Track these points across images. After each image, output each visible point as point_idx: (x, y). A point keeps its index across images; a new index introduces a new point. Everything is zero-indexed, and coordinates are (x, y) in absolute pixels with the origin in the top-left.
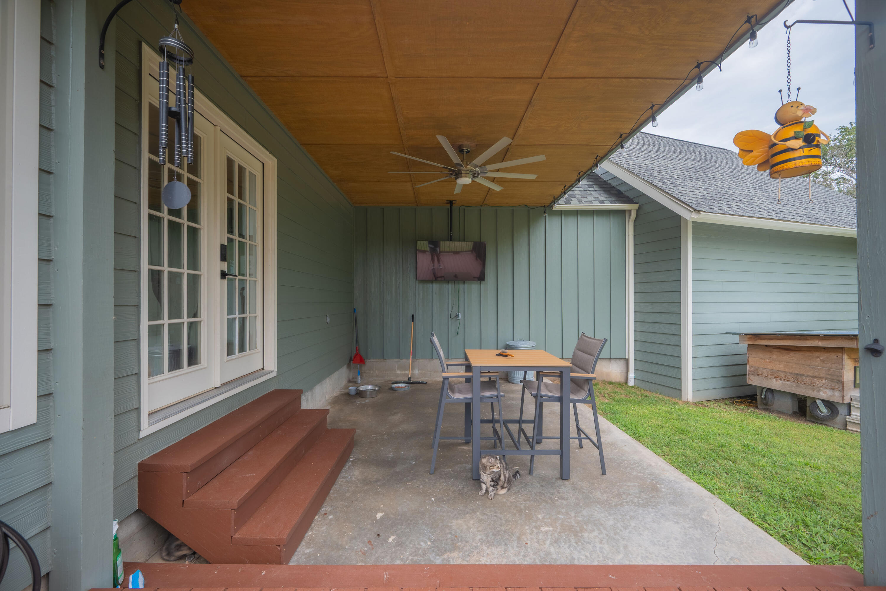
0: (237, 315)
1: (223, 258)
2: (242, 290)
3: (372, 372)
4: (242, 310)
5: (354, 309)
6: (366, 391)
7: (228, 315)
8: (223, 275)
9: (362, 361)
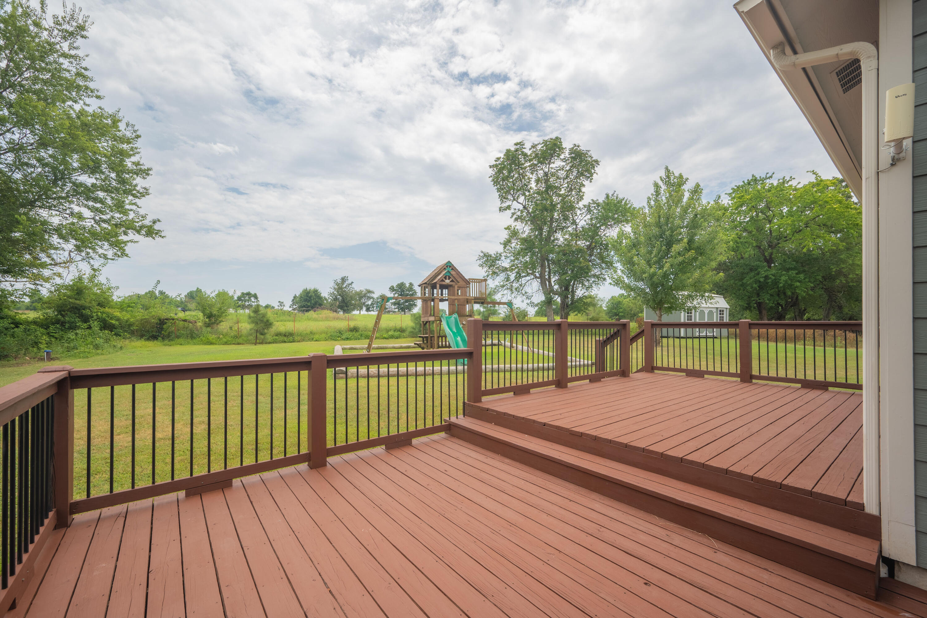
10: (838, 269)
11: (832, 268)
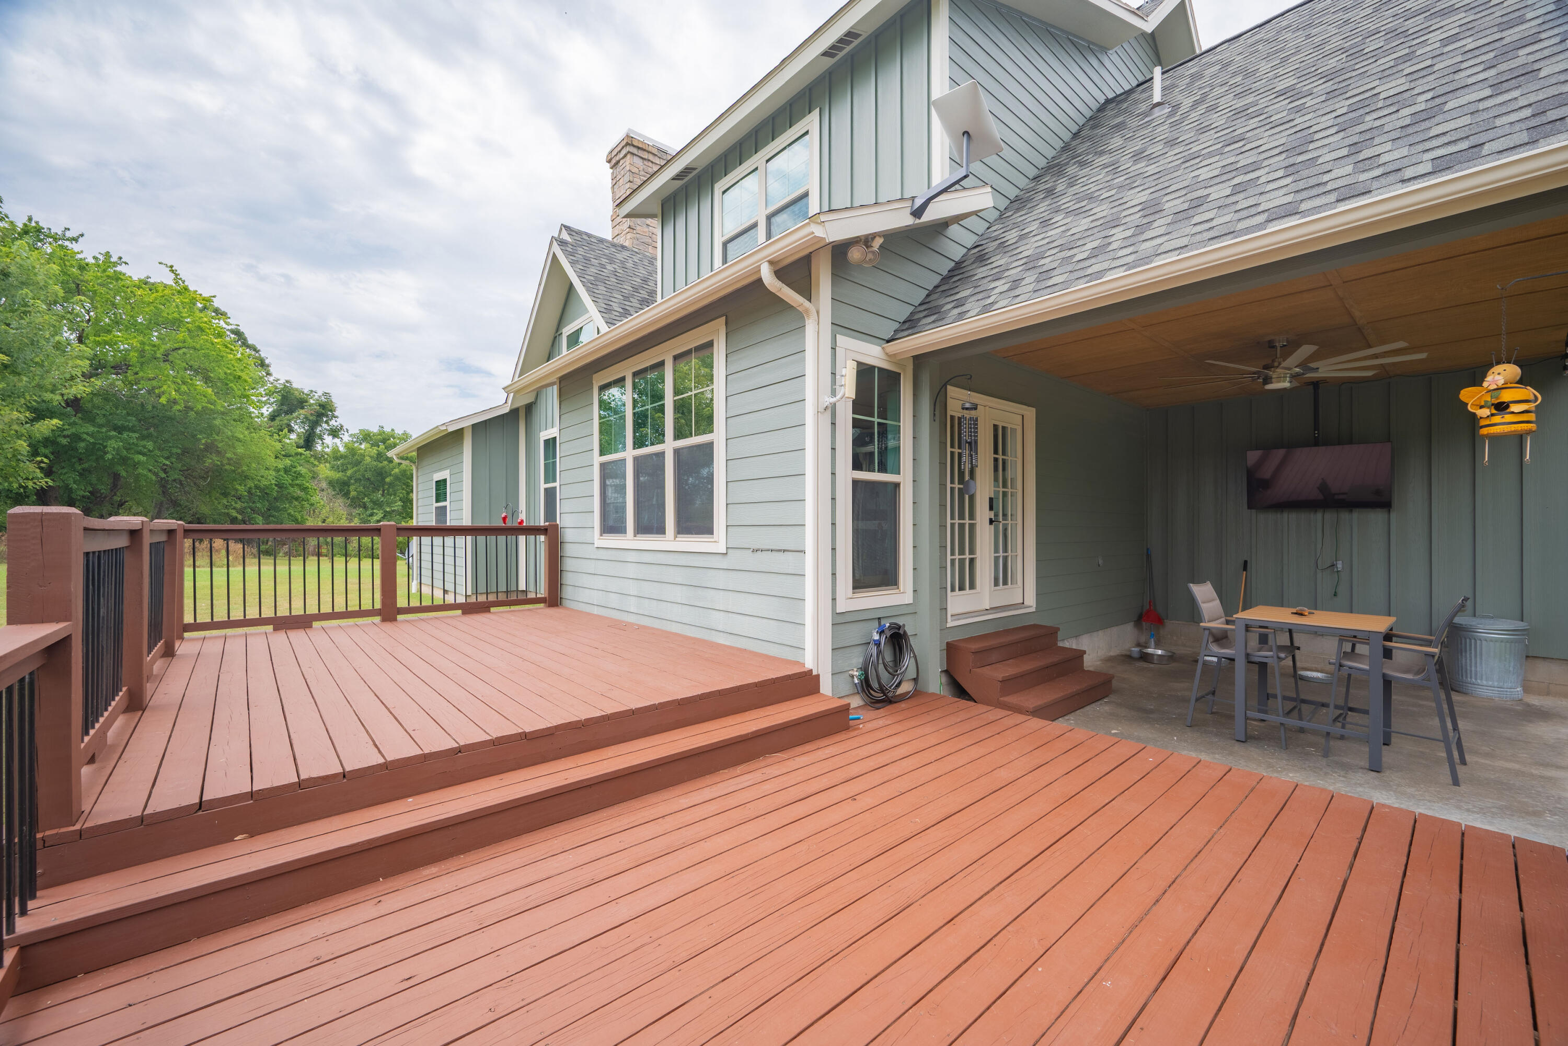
0: (1001, 554)
1: (991, 508)
2: (1005, 530)
3: (1175, 638)
4: (1005, 550)
5: (1148, 549)
6: (1152, 655)
7: (994, 553)
8: (991, 522)
9: (1159, 621)
10: (209, 441)
11: (200, 439)
